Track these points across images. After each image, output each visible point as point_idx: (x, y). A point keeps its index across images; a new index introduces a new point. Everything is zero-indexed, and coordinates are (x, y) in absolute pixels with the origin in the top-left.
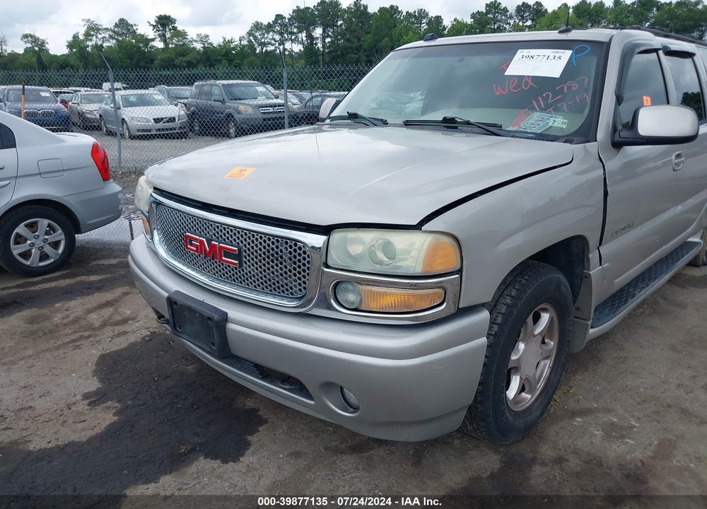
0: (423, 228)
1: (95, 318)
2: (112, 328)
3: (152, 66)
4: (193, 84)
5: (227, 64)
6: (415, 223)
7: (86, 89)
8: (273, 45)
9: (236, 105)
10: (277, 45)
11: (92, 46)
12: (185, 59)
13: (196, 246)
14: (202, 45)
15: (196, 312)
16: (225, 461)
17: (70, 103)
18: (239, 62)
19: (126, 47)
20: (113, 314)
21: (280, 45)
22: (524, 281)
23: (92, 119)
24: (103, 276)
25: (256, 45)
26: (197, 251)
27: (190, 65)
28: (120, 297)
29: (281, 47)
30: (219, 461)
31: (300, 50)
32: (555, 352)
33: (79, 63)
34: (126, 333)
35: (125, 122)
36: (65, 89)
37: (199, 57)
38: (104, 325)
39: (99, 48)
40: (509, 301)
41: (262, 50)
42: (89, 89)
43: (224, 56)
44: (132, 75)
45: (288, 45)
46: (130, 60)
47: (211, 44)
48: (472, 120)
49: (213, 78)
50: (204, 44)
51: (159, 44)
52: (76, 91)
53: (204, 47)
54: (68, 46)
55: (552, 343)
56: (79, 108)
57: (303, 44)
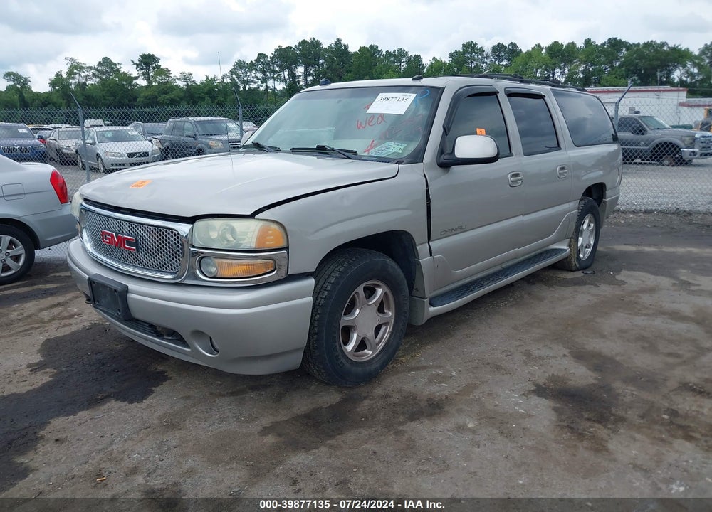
0: (256, 217)
1: (46, 315)
2: (59, 321)
3: (135, 104)
4: (167, 120)
5: (210, 101)
6: (249, 213)
7: (68, 126)
8: (255, 83)
9: (208, 141)
10: (260, 83)
11: (75, 83)
12: (168, 97)
13: (109, 239)
14: (185, 83)
15: (107, 287)
16: (131, 402)
17: (48, 140)
18: (222, 99)
19: (110, 84)
20: (62, 312)
21: (262, 83)
22: (351, 261)
23: (68, 154)
24: (58, 285)
25: (239, 83)
26: (109, 243)
27: (173, 102)
28: (70, 300)
29: (264, 85)
30: (126, 402)
31: (283, 88)
32: (393, 320)
33: (61, 101)
34: (71, 324)
35: (100, 157)
36: (45, 126)
37: (182, 94)
38: (53, 319)
39: (82, 86)
40: (337, 275)
41: (245, 87)
42: (70, 126)
43: (207, 93)
44: (115, 112)
45: (270, 83)
46: (113, 98)
47: (194, 82)
48: (336, 148)
49: (186, 115)
50: (187, 82)
51: (142, 82)
52: (55, 128)
53: (187, 85)
54: (50, 84)
55: (391, 313)
56: (56, 143)
57: (285, 82)
